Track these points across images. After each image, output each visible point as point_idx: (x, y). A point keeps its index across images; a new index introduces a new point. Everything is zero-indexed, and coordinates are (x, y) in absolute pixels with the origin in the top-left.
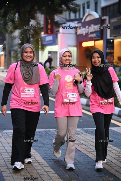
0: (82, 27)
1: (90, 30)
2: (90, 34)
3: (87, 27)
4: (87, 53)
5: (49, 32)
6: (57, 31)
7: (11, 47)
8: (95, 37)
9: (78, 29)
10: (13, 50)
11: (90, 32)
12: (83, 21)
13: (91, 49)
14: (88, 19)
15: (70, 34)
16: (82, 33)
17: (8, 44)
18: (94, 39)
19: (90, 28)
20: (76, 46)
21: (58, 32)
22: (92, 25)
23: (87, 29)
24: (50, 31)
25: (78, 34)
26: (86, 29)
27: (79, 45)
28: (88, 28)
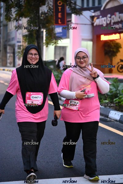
0: (101, 17)
1: (113, 19)
2: (113, 25)
3: (109, 15)
4: (106, 48)
5: (60, 23)
6: (68, 21)
7: (6, 41)
8: (120, 28)
9: (96, 18)
10: (10, 45)
11: (113, 21)
12: (102, 9)
13: (111, 43)
14: (109, 6)
15: (85, 24)
16: (101, 24)
17: (3, 38)
18: (119, 31)
19: (113, 16)
20: (92, 40)
21: (70, 23)
22: (117, 14)
23: (109, 19)
24: (61, 21)
25: (95, 25)
26: (107, 19)
27: (96, 38)
28: (110, 17)
